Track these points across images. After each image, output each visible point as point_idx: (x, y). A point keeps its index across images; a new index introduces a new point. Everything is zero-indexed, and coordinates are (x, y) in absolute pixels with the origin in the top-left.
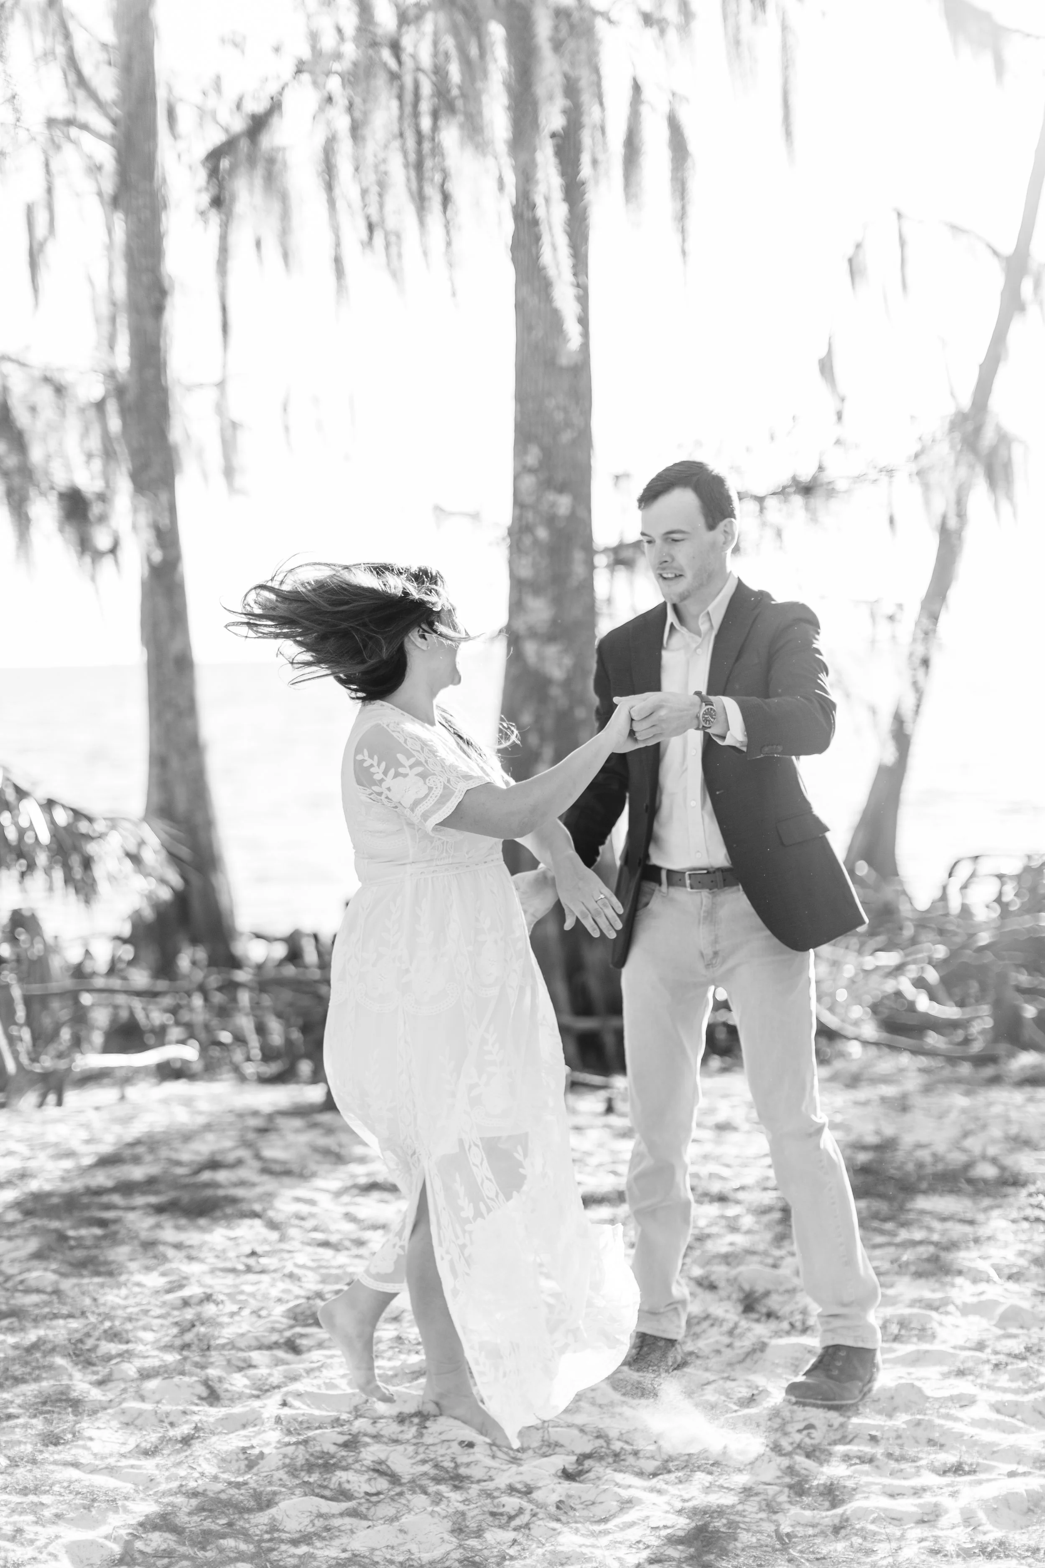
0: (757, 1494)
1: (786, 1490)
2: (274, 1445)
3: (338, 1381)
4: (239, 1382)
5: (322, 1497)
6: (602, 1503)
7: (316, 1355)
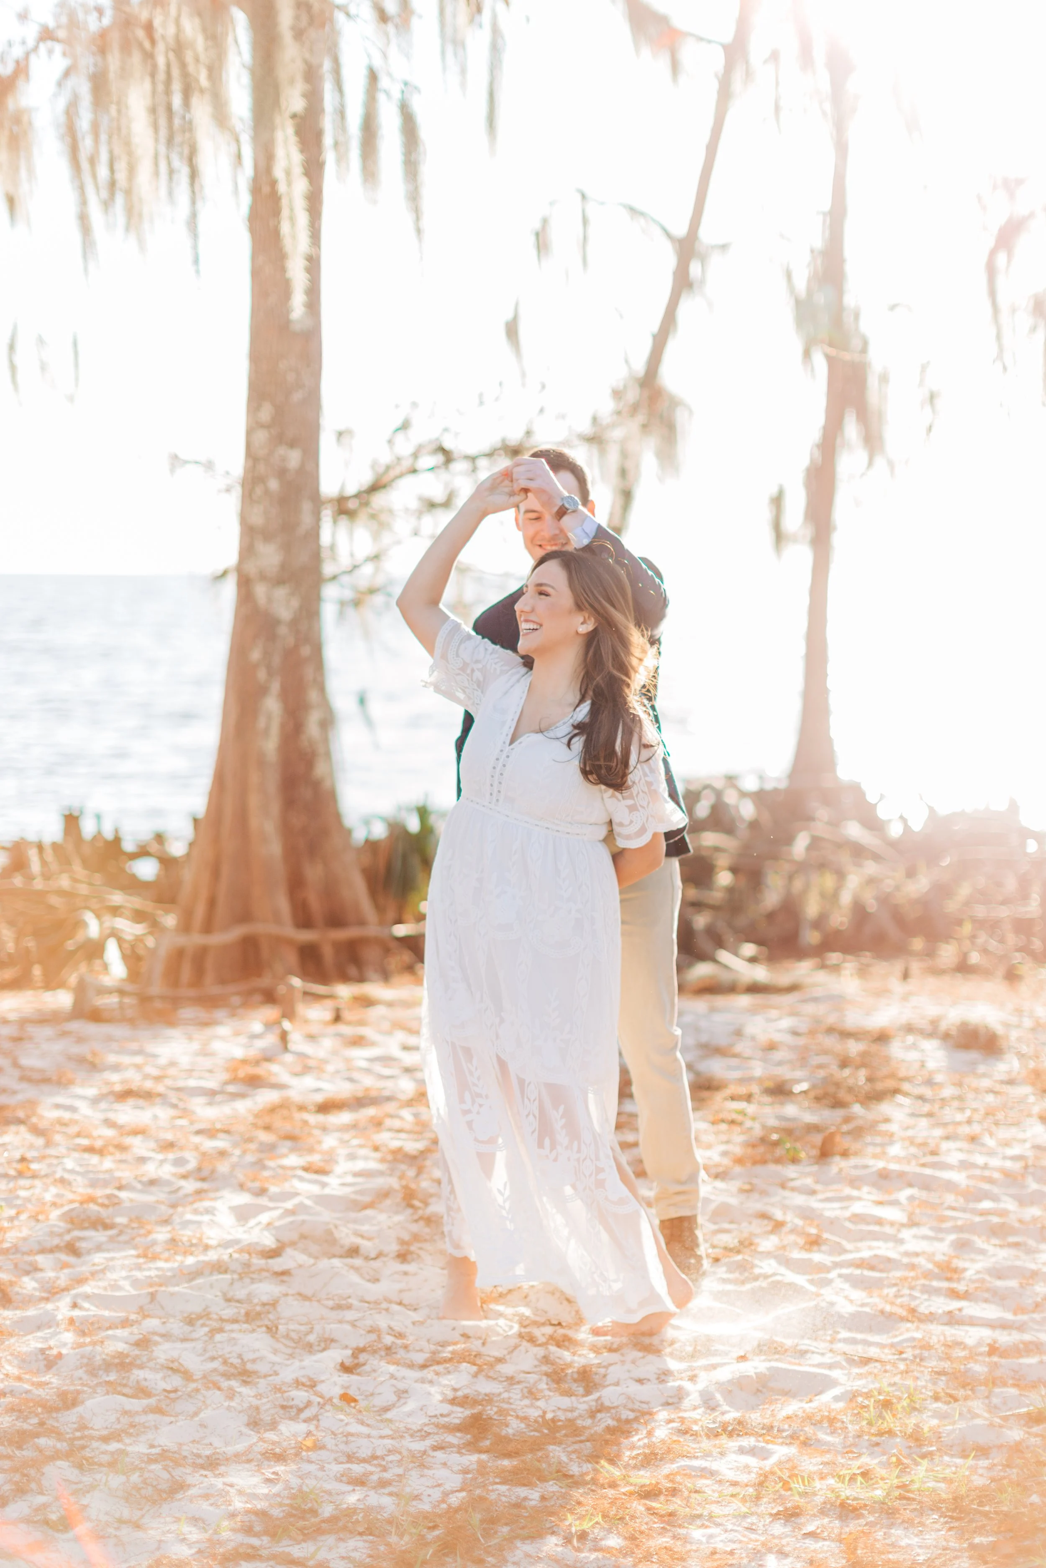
0: (519, 1382)
1: (544, 1378)
2: (70, 1346)
3: (121, 1283)
4: (29, 1284)
5: (124, 1395)
6: (379, 1394)
7: (98, 1258)
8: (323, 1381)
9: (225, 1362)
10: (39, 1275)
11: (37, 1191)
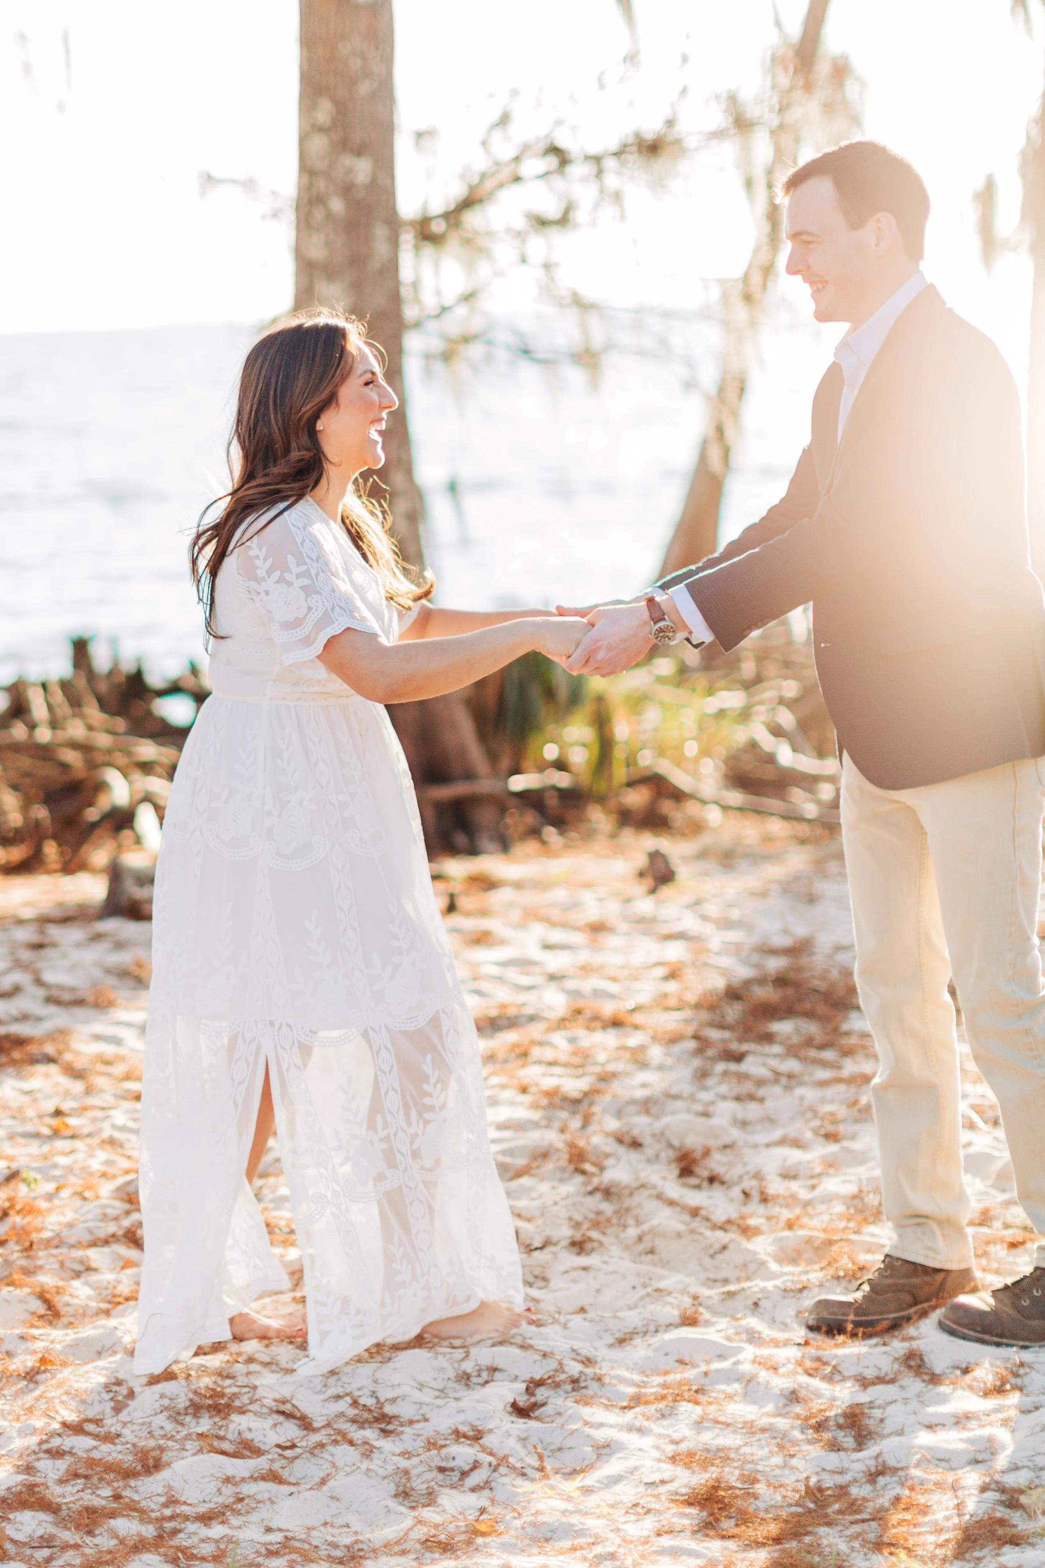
0: (762, 1430)
1: (797, 1424)
4: (81, 1291)
5: (223, 1453)
6: (571, 1448)
8: (491, 1431)
9: (355, 1403)
10: (94, 1278)
11: (80, 1156)
